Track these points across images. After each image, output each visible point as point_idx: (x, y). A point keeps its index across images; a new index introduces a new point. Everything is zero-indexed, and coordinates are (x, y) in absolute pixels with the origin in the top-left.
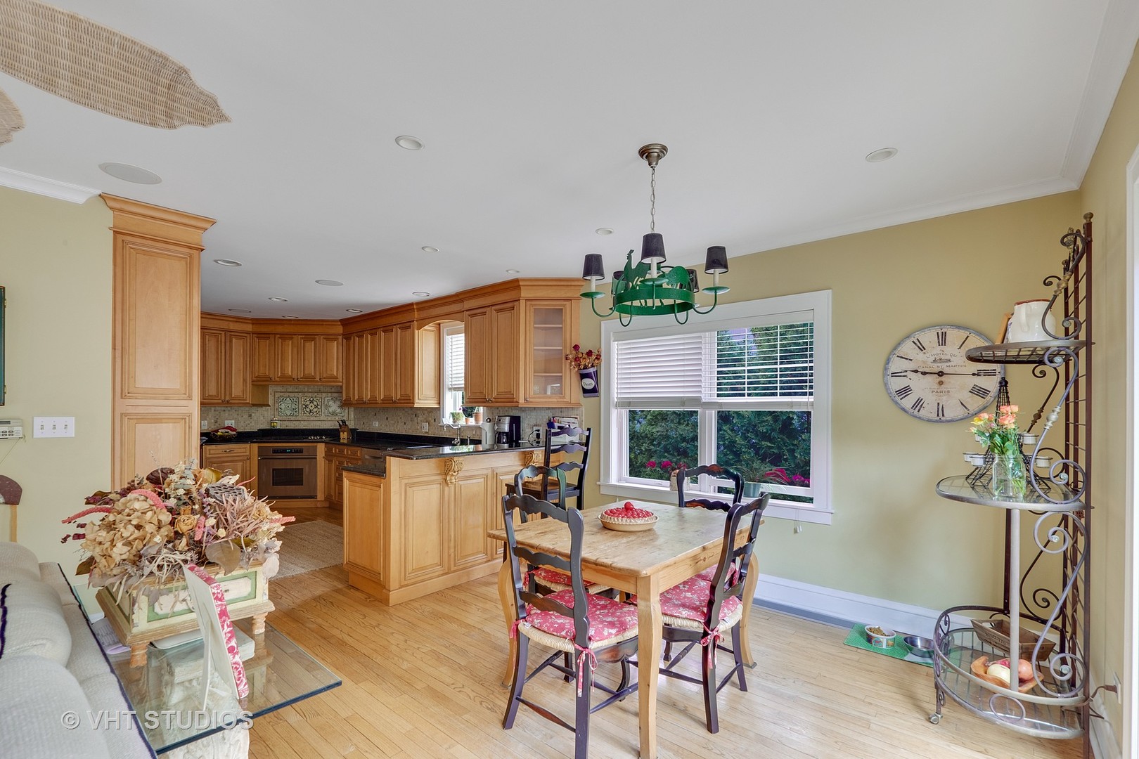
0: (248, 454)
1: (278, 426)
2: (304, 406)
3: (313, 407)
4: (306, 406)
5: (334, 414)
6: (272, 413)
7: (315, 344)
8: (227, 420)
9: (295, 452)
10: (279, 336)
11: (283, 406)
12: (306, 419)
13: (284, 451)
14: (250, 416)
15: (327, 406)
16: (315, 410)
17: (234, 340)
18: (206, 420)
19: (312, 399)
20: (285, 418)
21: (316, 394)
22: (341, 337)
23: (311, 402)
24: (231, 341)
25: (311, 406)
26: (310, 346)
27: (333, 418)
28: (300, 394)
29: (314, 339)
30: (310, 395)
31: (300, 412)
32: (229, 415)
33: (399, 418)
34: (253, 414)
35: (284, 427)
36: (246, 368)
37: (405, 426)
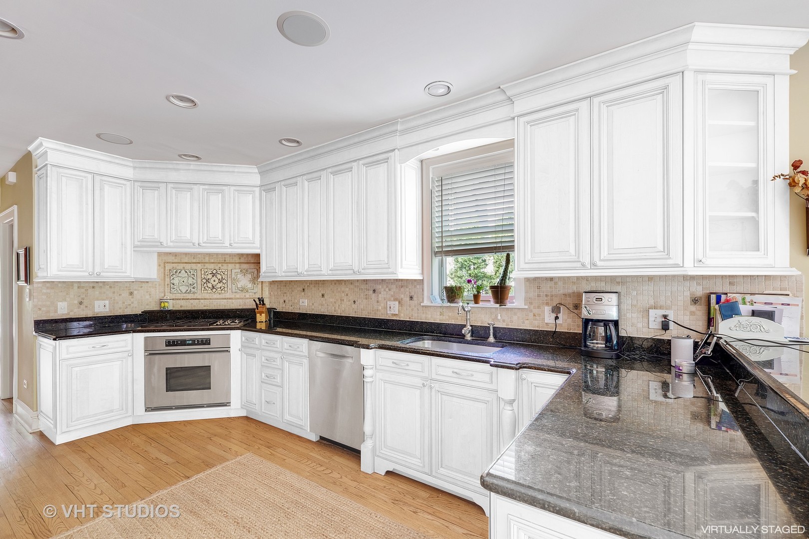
0: (129, 348)
1: (170, 306)
2: (204, 281)
3: (217, 281)
4: (208, 281)
5: (243, 290)
6: (162, 290)
7: (223, 197)
8: (98, 300)
9: (198, 344)
10: (172, 185)
11: (176, 281)
12: (207, 296)
13: (183, 343)
14: (131, 294)
15: (234, 281)
16: (219, 285)
17: (106, 188)
18: (65, 300)
19: (214, 272)
20: (179, 296)
21: (220, 265)
22: (257, 190)
23: (214, 275)
24: (102, 189)
25: (214, 281)
26: (215, 200)
27: (242, 295)
28: (199, 265)
29: (222, 191)
30: (212, 266)
31: (199, 287)
32: (100, 293)
33: (343, 295)
34: (135, 292)
35: (177, 308)
36: (126, 227)
37: (353, 306)
